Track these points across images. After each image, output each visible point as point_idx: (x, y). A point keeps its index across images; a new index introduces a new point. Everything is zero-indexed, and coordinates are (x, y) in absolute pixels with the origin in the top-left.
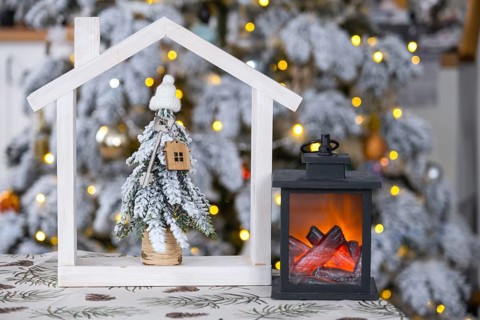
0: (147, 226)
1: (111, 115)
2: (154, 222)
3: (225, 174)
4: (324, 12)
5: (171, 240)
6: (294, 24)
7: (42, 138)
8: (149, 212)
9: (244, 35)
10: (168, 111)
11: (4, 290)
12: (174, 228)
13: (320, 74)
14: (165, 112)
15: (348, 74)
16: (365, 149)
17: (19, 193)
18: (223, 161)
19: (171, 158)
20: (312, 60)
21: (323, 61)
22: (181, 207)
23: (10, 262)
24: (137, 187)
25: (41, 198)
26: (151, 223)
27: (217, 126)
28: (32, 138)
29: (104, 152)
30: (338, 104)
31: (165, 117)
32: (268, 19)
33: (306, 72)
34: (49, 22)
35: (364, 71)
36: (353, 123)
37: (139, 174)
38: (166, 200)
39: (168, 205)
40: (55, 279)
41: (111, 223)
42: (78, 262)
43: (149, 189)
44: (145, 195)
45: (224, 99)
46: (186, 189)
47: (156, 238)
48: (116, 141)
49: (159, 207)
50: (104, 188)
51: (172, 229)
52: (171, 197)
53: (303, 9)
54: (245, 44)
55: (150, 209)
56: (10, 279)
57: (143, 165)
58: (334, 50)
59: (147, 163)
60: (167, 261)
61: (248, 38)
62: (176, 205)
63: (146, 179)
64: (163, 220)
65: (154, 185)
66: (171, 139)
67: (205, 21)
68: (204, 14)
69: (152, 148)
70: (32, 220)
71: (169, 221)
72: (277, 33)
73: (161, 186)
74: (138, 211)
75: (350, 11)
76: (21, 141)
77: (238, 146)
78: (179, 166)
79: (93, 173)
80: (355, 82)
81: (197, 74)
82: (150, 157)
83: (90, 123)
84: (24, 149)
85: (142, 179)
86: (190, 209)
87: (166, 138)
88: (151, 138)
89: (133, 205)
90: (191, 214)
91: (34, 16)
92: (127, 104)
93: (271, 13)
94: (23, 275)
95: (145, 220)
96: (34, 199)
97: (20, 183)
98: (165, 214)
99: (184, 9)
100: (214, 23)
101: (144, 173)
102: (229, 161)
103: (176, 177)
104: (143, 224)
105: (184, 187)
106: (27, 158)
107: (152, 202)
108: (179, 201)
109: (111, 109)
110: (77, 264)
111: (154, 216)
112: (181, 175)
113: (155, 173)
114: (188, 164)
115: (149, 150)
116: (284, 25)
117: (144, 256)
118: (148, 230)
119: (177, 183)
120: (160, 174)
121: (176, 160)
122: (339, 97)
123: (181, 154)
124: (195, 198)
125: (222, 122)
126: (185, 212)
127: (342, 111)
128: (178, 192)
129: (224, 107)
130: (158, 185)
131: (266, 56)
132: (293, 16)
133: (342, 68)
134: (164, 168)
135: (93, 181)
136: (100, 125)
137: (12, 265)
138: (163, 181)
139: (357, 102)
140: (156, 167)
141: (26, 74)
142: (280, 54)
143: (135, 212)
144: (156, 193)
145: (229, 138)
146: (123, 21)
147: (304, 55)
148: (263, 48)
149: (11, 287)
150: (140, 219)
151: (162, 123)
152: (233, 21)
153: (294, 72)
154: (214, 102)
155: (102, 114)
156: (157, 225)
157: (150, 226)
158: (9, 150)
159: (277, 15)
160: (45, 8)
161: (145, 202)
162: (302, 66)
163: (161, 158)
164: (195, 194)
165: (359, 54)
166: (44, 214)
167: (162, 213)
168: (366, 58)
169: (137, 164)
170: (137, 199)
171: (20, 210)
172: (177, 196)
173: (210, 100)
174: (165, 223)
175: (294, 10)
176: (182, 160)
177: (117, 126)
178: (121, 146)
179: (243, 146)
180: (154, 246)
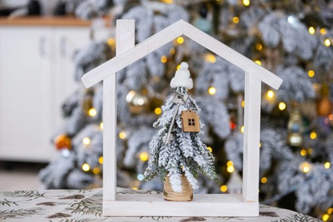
0: (168, 172)
1: (137, 83)
2: (174, 169)
3: (217, 126)
4: (289, 10)
5: (185, 183)
6: (268, 19)
7: (88, 98)
8: (169, 163)
9: (232, 26)
10: (184, 89)
11: (64, 218)
12: (188, 174)
13: (286, 54)
14: (182, 89)
15: (307, 55)
16: (318, 109)
17: (70, 137)
18: (216, 116)
19: (186, 123)
20: (281, 44)
21: (289, 46)
22: (193, 159)
23: (68, 195)
24: (161, 144)
25: (86, 141)
26: (171, 171)
27: (212, 91)
28: (81, 98)
29: (132, 109)
30: (299, 76)
31: (182, 93)
32: (249, 15)
33: (276, 53)
34: (93, 15)
35: (318, 53)
36: (309, 90)
37: (163, 135)
38: (182, 154)
39: (183, 157)
40: (100, 210)
41: (136, 159)
42: (118, 198)
43: (169, 145)
44: (166, 149)
45: (218, 72)
46: (197, 146)
47: (175, 181)
48: (141, 101)
49: (177, 158)
50: (131, 135)
51: (186, 175)
52: (186, 152)
53: (274, 8)
54: (233, 32)
55: (170, 160)
56: (67, 209)
57: (165, 128)
58: (296, 38)
59: (168, 126)
60: (182, 199)
61: (235, 29)
62: (189, 157)
63: (168, 138)
64: (180, 168)
65: (174, 142)
66: (186, 109)
67: (204, 16)
68: (203, 11)
69: (172, 115)
70: (80, 156)
71: (184, 169)
72: (256, 25)
73: (179, 143)
74: (162, 162)
75: (308, 9)
76: (73, 100)
77: (227, 106)
78: (191, 129)
79: (123, 124)
80: (311, 60)
81: (198, 54)
82: (171, 122)
83: (122, 88)
84: (74, 106)
85: (164, 138)
86: (199, 160)
87: (182, 109)
88: (171, 108)
89: (158, 157)
90: (200, 164)
91: (82, 11)
92: (148, 74)
93: (251, 11)
94: (77, 206)
95: (166, 168)
96: (81, 142)
97: (71, 129)
98: (181, 164)
99: (189, 8)
100: (210, 17)
101: (166, 134)
102: (221, 117)
103: (189, 137)
104: (165, 171)
105: (195, 144)
106: (77, 113)
107: (171, 155)
108: (191, 155)
109: (137, 79)
110: (116, 200)
111: (173, 165)
112: (193, 135)
113: (174, 133)
114: (198, 127)
115: (170, 117)
116: (261, 19)
117: (165, 194)
118: (168, 175)
119: (190, 141)
120: (178, 135)
121: (190, 124)
122: (300, 71)
123: (193, 120)
124: (203, 152)
125: (216, 88)
126: (196, 162)
127: (302, 82)
128: (191, 148)
129: (217, 77)
130: (177, 143)
131: (248, 42)
132: (267, 13)
133: (302, 51)
134: (181, 130)
135: (124, 129)
136: (129, 90)
137: (69, 198)
138: (180, 140)
139: (311, 74)
140: (175, 129)
141: (77, 52)
142: (258, 39)
143: (160, 162)
144: (174, 149)
145: (220, 100)
146: (146, 16)
147: (275, 41)
148: (246, 36)
149: (69, 216)
150: (162, 167)
151: (179, 97)
152: (224, 16)
153: (268, 53)
154: (210, 74)
155: (131, 82)
156: (175, 172)
157: (171, 173)
158: (64, 106)
159: (256, 12)
160: (90, 5)
161: (167, 155)
162: (273, 49)
163: (179, 123)
164: (203, 149)
165: (314, 40)
166: (89, 152)
167: (179, 163)
168: (319, 43)
169: (161, 127)
170: (161, 153)
171: (72, 148)
172: (190, 151)
173: (207, 73)
174: (181, 171)
175: (268, 8)
176: (194, 124)
177: (141, 91)
178: (144, 105)
179: (231, 106)
180: (173, 187)
